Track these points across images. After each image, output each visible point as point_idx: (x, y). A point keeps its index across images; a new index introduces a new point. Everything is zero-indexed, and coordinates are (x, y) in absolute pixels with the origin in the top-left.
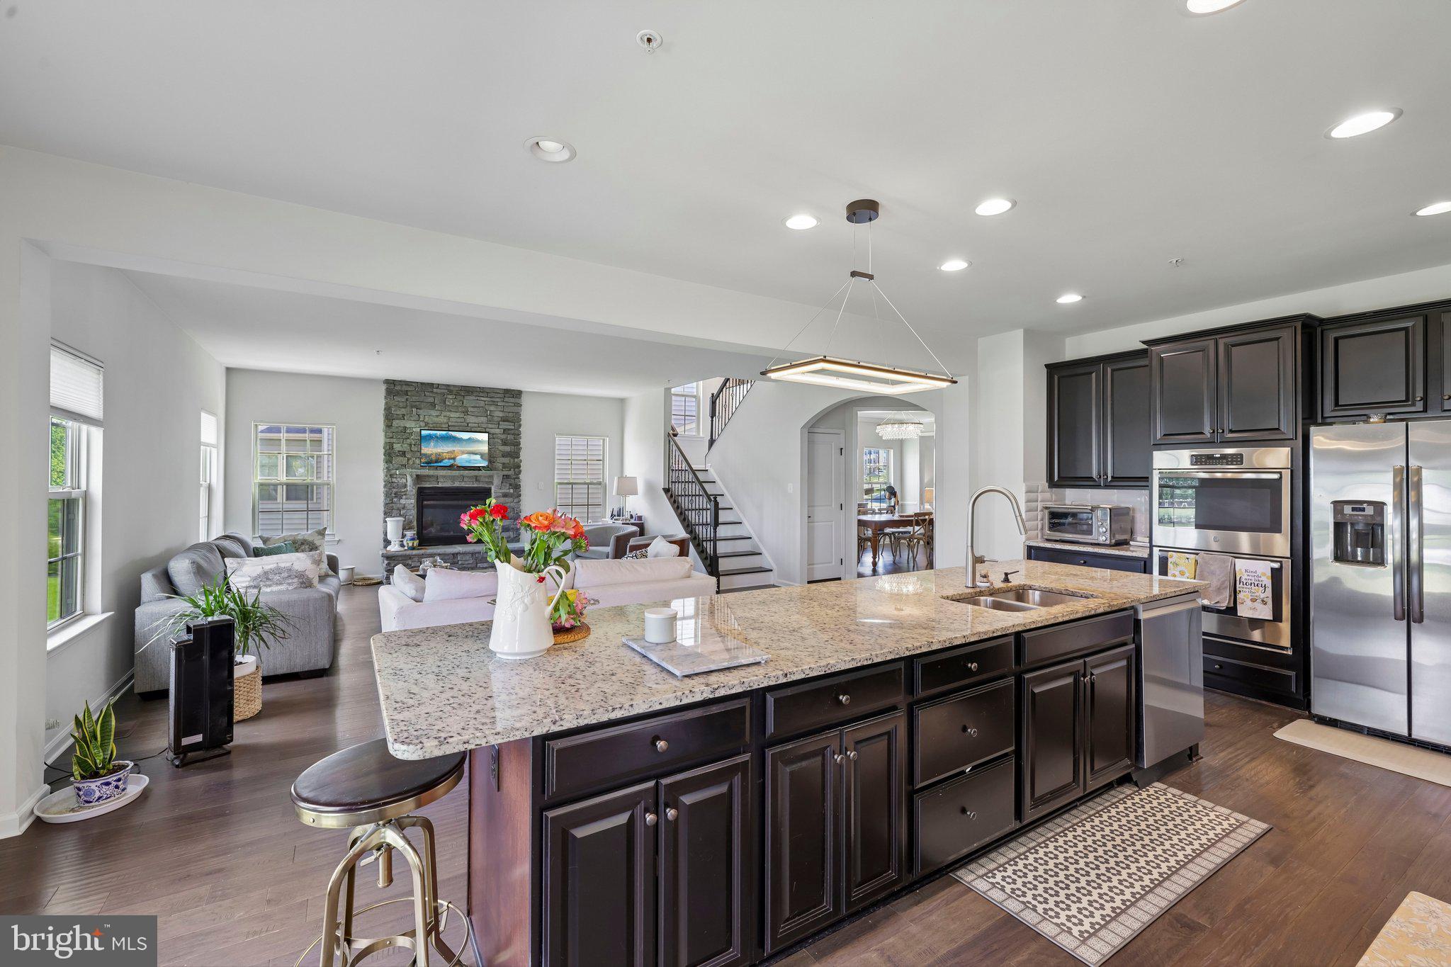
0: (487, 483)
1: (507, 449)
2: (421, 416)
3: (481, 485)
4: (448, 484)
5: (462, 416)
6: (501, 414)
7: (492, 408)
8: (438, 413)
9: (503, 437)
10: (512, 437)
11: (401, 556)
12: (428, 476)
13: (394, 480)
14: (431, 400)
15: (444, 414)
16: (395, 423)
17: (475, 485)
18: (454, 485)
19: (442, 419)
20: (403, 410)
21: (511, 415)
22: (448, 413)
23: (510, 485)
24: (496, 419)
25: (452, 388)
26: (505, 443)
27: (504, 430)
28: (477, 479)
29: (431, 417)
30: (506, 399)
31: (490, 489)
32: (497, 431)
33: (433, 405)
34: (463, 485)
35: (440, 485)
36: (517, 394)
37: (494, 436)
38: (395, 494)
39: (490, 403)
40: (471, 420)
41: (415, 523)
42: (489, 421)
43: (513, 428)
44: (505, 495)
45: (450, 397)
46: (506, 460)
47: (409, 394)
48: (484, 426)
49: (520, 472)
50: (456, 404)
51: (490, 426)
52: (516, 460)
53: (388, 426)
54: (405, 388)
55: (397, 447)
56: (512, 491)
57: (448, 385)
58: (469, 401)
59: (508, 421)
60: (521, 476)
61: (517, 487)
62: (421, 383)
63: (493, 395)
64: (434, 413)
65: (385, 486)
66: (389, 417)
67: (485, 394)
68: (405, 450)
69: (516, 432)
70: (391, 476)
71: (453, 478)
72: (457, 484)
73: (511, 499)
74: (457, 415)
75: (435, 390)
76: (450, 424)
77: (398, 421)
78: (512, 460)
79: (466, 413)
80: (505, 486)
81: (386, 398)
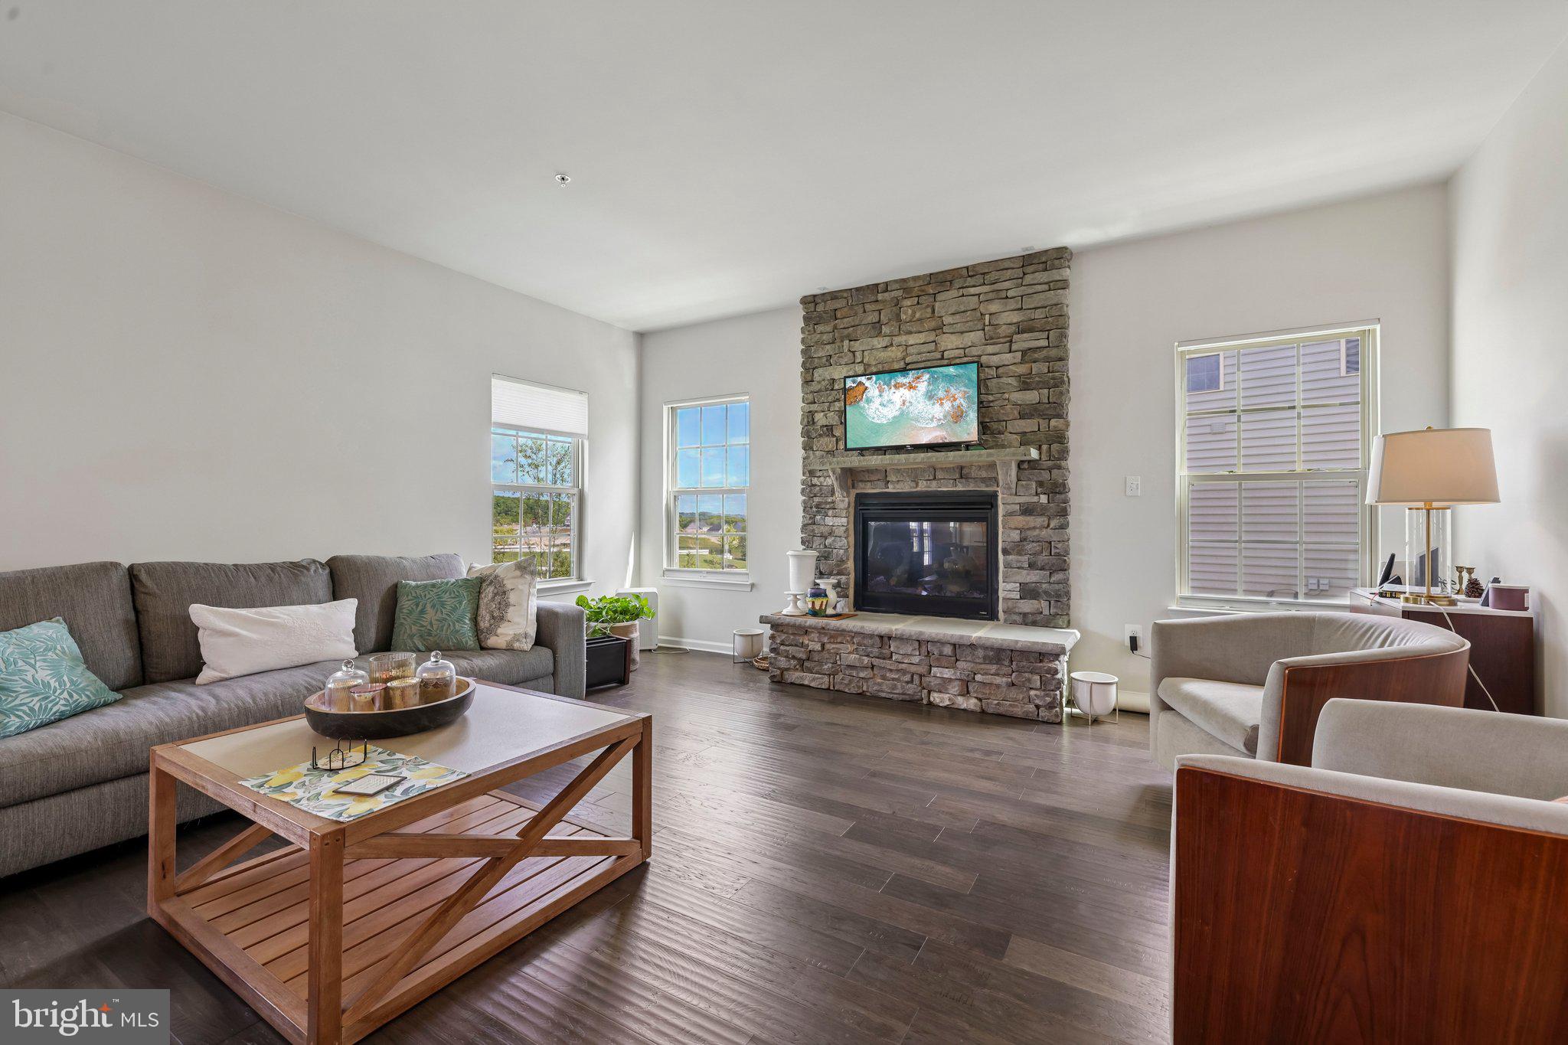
0: (984, 480)
1: (1032, 397)
2: (857, 354)
3: (971, 487)
4: (905, 487)
5: (932, 337)
6: (1015, 317)
7: (994, 307)
8: (885, 341)
9: (1022, 369)
10: (1043, 367)
11: (794, 626)
12: (869, 471)
13: (815, 481)
14: (872, 318)
15: (897, 340)
16: (818, 374)
17: (960, 488)
18: (919, 489)
19: (895, 353)
20: (828, 347)
21: (1039, 314)
22: (902, 339)
23: (1040, 484)
24: (1004, 330)
25: (911, 284)
26: (1025, 385)
27: (1024, 352)
28: (962, 472)
29: (875, 352)
30: (1028, 279)
31: (995, 495)
32: (1007, 358)
33: (877, 327)
34: (934, 487)
35: (891, 489)
36: (1055, 259)
37: (1001, 370)
38: (817, 506)
39: (991, 296)
40: (950, 343)
41: (850, 565)
42: (990, 340)
43: (1044, 343)
44: (1027, 510)
45: (908, 302)
46: (1029, 425)
47: (839, 315)
48: (975, 351)
49: (1064, 454)
50: (918, 315)
51: (990, 349)
52: (1053, 422)
53: (807, 382)
54: (831, 305)
55: (819, 417)
56: (1044, 499)
57: (904, 280)
58: (947, 303)
59: (1031, 330)
60: (1071, 462)
61: (1057, 490)
62: (857, 289)
63: (994, 276)
64: (879, 342)
65: (803, 492)
66: (809, 368)
67: (979, 279)
68: (832, 423)
69: (1053, 353)
70: (812, 473)
71: (915, 474)
72: (923, 486)
73: (1040, 521)
74: (921, 338)
75: (880, 297)
76: (908, 360)
77: (820, 370)
78: (1044, 424)
79: (939, 329)
80: (1027, 487)
81: (803, 330)
